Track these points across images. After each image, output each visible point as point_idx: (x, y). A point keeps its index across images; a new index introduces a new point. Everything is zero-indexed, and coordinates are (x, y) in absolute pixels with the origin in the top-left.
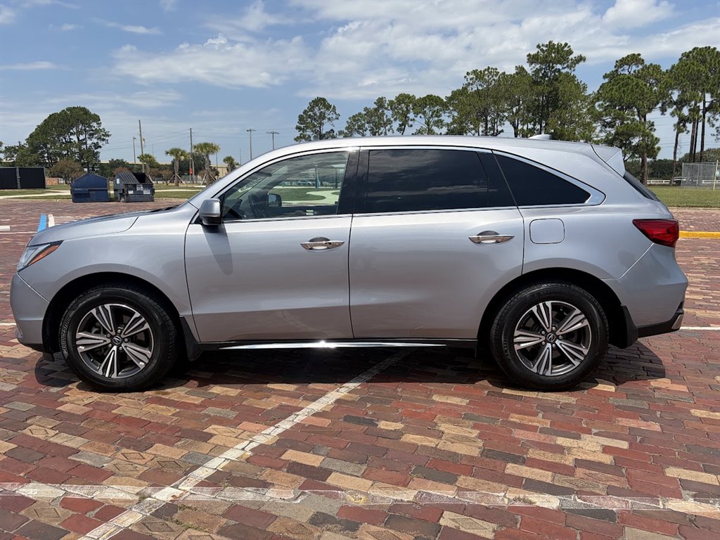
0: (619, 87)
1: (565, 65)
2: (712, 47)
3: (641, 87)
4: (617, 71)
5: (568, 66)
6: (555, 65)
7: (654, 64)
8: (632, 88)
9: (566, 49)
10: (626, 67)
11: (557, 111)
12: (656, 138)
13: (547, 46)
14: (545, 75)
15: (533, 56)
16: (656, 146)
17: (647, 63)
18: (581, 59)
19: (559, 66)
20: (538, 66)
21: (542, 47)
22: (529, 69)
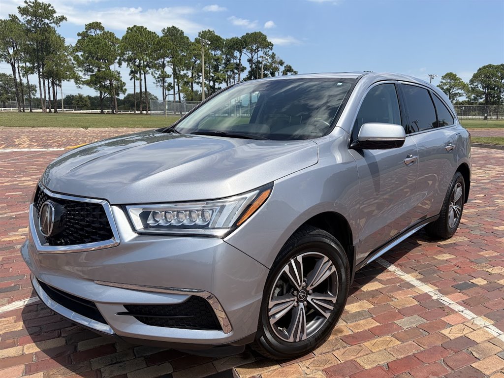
0: (94, 44)
1: (52, 21)
2: (144, 27)
3: (108, 47)
4: (87, 32)
5: (54, 22)
6: (43, 19)
7: (110, 32)
8: (103, 46)
9: (50, 8)
10: (93, 30)
11: (51, 55)
12: (124, 83)
13: (33, 3)
14: (36, 26)
15: (23, 9)
16: (124, 88)
17: (106, 30)
18: (63, 18)
19: (47, 21)
20: (29, 18)
21: (29, 3)
22: (22, 19)
